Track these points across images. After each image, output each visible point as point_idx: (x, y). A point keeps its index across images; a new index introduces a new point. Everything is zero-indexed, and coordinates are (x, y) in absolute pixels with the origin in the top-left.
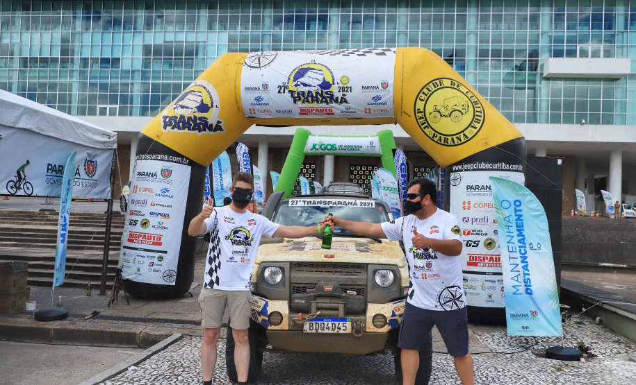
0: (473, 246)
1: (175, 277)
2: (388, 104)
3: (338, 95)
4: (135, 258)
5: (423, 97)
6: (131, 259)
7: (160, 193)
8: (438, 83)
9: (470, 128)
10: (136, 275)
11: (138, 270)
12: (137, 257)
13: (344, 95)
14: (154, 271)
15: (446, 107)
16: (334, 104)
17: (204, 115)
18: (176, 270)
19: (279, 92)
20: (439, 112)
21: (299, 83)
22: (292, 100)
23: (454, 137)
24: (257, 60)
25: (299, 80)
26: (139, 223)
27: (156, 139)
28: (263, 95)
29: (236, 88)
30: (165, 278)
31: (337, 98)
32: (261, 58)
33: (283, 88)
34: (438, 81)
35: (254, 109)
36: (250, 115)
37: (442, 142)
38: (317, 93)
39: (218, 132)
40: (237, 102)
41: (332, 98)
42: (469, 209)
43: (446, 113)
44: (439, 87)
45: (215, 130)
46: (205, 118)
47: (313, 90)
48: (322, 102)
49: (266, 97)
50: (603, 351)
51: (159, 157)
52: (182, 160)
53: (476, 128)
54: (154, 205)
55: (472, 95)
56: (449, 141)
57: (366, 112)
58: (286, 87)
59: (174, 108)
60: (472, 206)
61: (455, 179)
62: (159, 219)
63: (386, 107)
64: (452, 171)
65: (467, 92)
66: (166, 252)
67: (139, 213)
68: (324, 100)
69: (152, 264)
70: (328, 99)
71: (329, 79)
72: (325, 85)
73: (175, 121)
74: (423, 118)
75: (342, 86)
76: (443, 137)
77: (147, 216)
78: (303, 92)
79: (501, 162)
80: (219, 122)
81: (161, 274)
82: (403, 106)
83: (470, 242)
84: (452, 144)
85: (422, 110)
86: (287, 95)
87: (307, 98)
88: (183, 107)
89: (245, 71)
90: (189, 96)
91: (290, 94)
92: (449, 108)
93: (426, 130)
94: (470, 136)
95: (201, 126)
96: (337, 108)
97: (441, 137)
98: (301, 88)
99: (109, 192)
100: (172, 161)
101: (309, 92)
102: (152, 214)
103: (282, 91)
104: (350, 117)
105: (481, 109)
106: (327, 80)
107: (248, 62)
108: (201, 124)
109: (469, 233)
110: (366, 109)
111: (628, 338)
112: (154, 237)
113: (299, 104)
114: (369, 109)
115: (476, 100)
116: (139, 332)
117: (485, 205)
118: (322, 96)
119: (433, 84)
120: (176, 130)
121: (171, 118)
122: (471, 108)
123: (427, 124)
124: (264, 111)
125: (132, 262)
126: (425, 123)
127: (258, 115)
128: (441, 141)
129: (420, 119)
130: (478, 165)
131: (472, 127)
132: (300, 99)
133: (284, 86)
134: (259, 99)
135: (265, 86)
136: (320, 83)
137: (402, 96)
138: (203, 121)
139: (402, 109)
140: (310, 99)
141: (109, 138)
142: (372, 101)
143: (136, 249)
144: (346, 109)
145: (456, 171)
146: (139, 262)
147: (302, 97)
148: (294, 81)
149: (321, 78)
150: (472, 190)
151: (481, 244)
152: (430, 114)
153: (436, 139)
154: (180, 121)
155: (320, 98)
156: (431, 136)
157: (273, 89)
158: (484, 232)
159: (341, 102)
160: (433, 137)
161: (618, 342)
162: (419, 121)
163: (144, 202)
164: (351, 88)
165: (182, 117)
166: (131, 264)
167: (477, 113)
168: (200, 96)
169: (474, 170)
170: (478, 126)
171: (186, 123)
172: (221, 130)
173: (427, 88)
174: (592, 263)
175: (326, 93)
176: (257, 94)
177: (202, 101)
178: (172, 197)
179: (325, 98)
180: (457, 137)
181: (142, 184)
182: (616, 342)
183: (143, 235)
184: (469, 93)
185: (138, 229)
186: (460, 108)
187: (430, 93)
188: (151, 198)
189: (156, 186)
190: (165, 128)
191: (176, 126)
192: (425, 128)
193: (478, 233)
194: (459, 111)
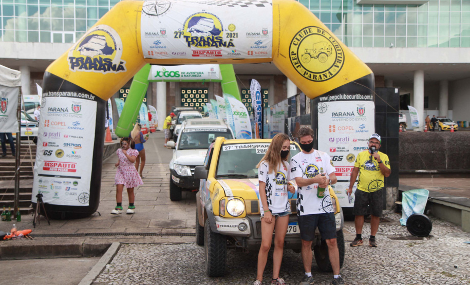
0: (338, 160)
1: (88, 199)
2: (268, 48)
3: (226, 40)
4: (52, 184)
5: (296, 42)
6: (48, 185)
7: (72, 126)
8: (308, 31)
9: (334, 67)
10: (54, 199)
11: (56, 194)
12: (54, 183)
13: (231, 40)
14: (71, 194)
15: (314, 50)
16: (222, 48)
17: (108, 56)
18: (89, 193)
19: (176, 37)
20: (309, 54)
21: (193, 30)
22: (187, 44)
23: (322, 74)
24: (154, 8)
25: (193, 27)
26: (54, 154)
27: (65, 78)
28: (162, 39)
29: (137, 33)
30: (80, 200)
31: (225, 43)
32: (157, 7)
33: (179, 34)
34: (307, 29)
35: (152, 52)
36: (148, 56)
37: (312, 78)
38: (208, 38)
39: (121, 71)
40: (137, 45)
41: (221, 43)
42: (334, 131)
43: (315, 55)
44: (309, 34)
45: (118, 70)
46: (109, 59)
47: (205, 36)
48: (212, 45)
49: (164, 41)
50: (437, 233)
51: (69, 94)
52: (90, 97)
53: (338, 67)
54: (67, 137)
55: (334, 40)
56: (318, 77)
57: (249, 54)
58: (181, 33)
59: (80, 50)
60: (336, 129)
61: (322, 108)
62: (73, 148)
63: (265, 50)
64: (319, 101)
65: (330, 38)
66: (80, 178)
67: (53, 144)
68: (214, 44)
69: (68, 189)
70: (218, 44)
71: (218, 27)
72: (216, 32)
73: (82, 62)
74: (296, 59)
75: (229, 32)
76: (312, 74)
77: (61, 147)
78: (197, 38)
79: (358, 93)
80: (121, 63)
81: (76, 197)
82: (280, 49)
83: (335, 158)
84: (320, 80)
85: (295, 52)
86: (183, 40)
87: (199, 43)
88: (88, 49)
89: (144, 18)
90: (93, 40)
91: (185, 39)
92: (317, 51)
93: (299, 69)
94: (334, 74)
95: (106, 67)
96: (224, 51)
97: (310, 75)
98: (195, 34)
99: (16, 126)
100: (81, 98)
101: (202, 38)
102: (66, 145)
103: (178, 36)
104: (235, 58)
105: (341, 51)
106: (217, 27)
107: (145, 9)
108: (106, 64)
109: (334, 150)
110: (249, 52)
111: (452, 223)
112: (69, 165)
113: (193, 47)
114: (252, 52)
115: (337, 44)
116: (81, 243)
117: (346, 128)
118: (212, 40)
119: (304, 31)
120: (83, 70)
121: (77, 59)
122: (334, 51)
123: (299, 64)
124: (161, 53)
125: (49, 188)
126: (298, 63)
127: (156, 56)
128: (310, 77)
129: (293, 60)
130: (340, 97)
131: (336, 66)
132: (193, 43)
133: (180, 32)
134: (157, 43)
135: (163, 32)
136: (211, 29)
137: (279, 41)
138: (107, 62)
139: (278, 52)
140: (202, 43)
141: (16, 77)
142: (255, 45)
143: (53, 176)
144: (233, 51)
145: (322, 101)
146: (57, 187)
147: (195, 41)
148: (189, 27)
149: (212, 25)
150: (336, 116)
151: (344, 159)
152: (302, 55)
153: (306, 76)
154: (87, 62)
155: (211, 43)
156: (303, 74)
157: (170, 34)
158: (346, 149)
159: (228, 46)
160: (304, 74)
161: (445, 226)
162: (293, 61)
163: (57, 134)
164: (237, 34)
165: (88, 58)
166: (49, 189)
167: (338, 55)
168: (104, 40)
169: (337, 100)
170: (340, 65)
171: (93, 64)
172: (123, 69)
173: (300, 35)
174: (410, 171)
175: (216, 38)
176: (155, 39)
177: (106, 44)
178: (83, 129)
179: (215, 42)
180: (324, 75)
181: (54, 118)
182: (443, 226)
183: (58, 163)
184: (331, 39)
185: (53, 158)
186: (326, 51)
187: (302, 39)
188: (64, 131)
189: (68, 119)
190: (73, 67)
191: (83, 66)
192: (297, 67)
193: (342, 150)
194: (325, 53)
